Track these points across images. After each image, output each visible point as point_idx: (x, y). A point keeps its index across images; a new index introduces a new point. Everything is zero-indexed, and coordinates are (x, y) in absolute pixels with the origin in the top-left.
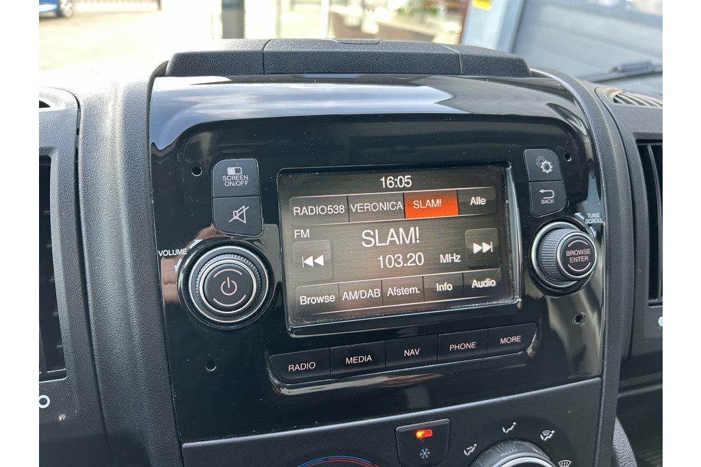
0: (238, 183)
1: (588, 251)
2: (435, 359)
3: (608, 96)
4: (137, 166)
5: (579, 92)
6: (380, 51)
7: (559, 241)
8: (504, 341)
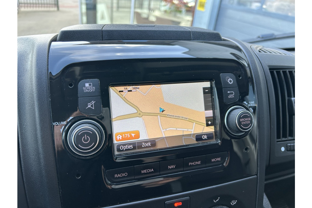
0: (90, 91)
1: (250, 119)
2: (182, 169)
3: (256, 49)
4: (42, 83)
5: (244, 48)
6: (155, 30)
7: (237, 114)
8: (213, 160)
